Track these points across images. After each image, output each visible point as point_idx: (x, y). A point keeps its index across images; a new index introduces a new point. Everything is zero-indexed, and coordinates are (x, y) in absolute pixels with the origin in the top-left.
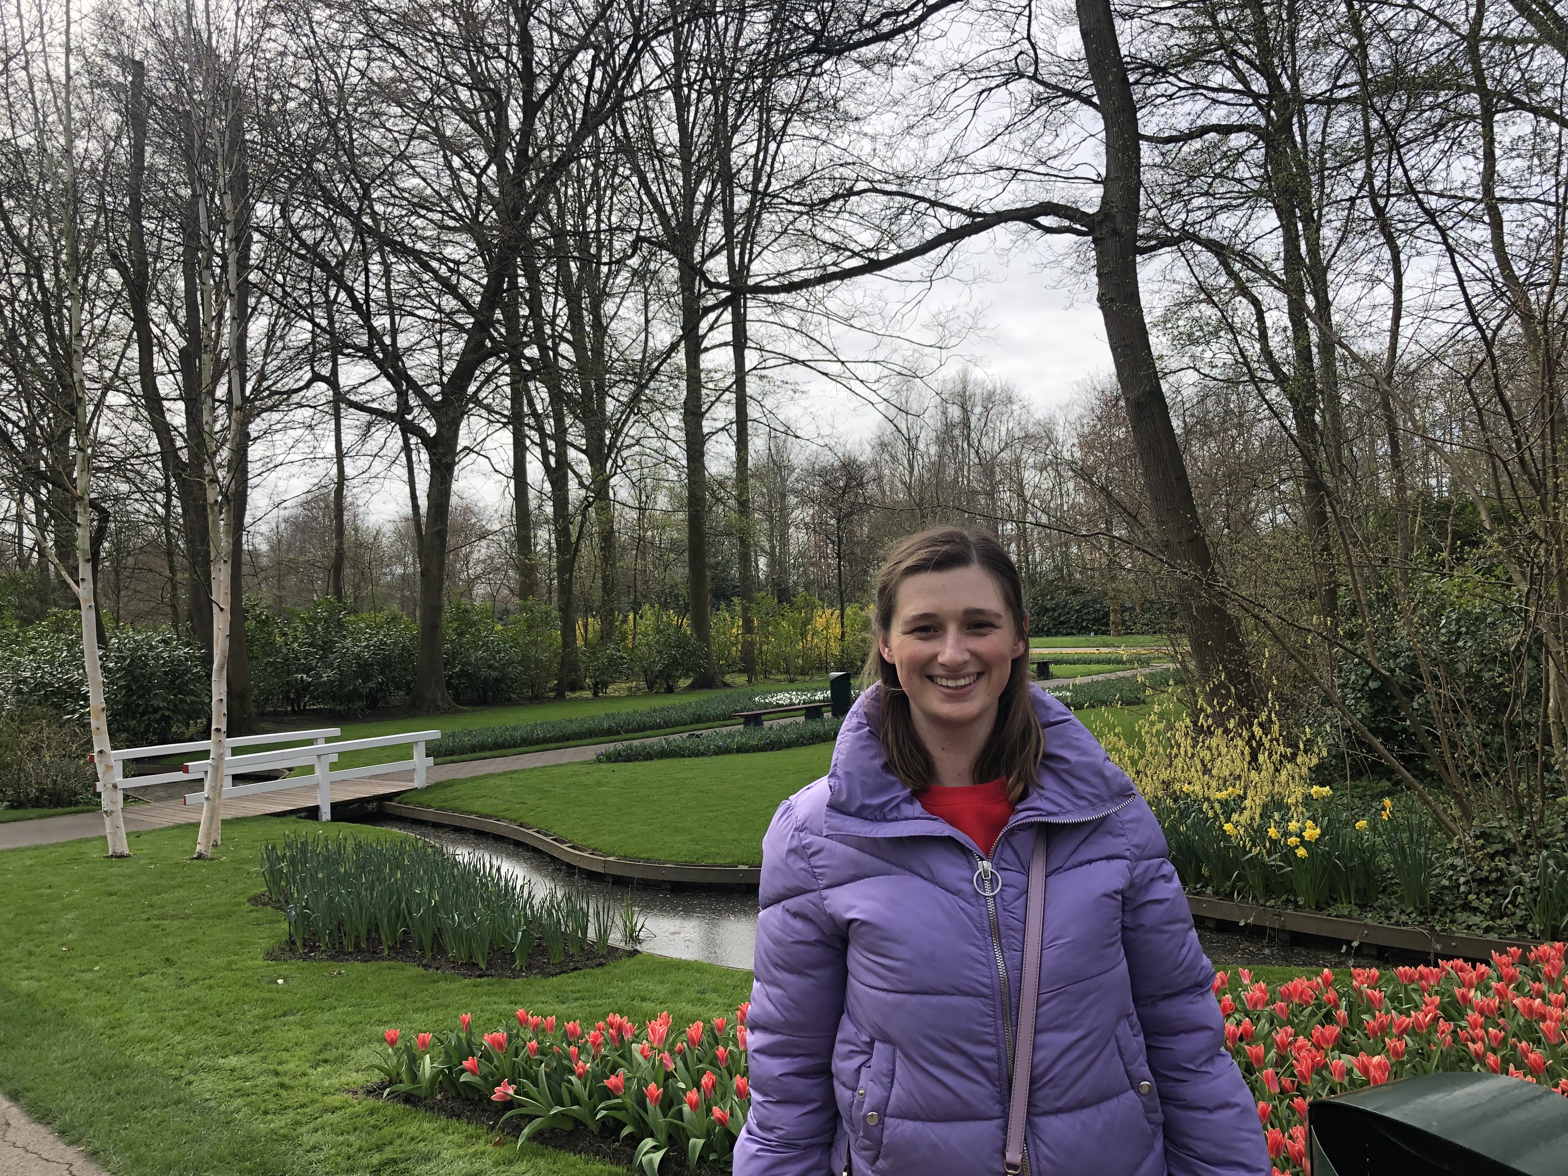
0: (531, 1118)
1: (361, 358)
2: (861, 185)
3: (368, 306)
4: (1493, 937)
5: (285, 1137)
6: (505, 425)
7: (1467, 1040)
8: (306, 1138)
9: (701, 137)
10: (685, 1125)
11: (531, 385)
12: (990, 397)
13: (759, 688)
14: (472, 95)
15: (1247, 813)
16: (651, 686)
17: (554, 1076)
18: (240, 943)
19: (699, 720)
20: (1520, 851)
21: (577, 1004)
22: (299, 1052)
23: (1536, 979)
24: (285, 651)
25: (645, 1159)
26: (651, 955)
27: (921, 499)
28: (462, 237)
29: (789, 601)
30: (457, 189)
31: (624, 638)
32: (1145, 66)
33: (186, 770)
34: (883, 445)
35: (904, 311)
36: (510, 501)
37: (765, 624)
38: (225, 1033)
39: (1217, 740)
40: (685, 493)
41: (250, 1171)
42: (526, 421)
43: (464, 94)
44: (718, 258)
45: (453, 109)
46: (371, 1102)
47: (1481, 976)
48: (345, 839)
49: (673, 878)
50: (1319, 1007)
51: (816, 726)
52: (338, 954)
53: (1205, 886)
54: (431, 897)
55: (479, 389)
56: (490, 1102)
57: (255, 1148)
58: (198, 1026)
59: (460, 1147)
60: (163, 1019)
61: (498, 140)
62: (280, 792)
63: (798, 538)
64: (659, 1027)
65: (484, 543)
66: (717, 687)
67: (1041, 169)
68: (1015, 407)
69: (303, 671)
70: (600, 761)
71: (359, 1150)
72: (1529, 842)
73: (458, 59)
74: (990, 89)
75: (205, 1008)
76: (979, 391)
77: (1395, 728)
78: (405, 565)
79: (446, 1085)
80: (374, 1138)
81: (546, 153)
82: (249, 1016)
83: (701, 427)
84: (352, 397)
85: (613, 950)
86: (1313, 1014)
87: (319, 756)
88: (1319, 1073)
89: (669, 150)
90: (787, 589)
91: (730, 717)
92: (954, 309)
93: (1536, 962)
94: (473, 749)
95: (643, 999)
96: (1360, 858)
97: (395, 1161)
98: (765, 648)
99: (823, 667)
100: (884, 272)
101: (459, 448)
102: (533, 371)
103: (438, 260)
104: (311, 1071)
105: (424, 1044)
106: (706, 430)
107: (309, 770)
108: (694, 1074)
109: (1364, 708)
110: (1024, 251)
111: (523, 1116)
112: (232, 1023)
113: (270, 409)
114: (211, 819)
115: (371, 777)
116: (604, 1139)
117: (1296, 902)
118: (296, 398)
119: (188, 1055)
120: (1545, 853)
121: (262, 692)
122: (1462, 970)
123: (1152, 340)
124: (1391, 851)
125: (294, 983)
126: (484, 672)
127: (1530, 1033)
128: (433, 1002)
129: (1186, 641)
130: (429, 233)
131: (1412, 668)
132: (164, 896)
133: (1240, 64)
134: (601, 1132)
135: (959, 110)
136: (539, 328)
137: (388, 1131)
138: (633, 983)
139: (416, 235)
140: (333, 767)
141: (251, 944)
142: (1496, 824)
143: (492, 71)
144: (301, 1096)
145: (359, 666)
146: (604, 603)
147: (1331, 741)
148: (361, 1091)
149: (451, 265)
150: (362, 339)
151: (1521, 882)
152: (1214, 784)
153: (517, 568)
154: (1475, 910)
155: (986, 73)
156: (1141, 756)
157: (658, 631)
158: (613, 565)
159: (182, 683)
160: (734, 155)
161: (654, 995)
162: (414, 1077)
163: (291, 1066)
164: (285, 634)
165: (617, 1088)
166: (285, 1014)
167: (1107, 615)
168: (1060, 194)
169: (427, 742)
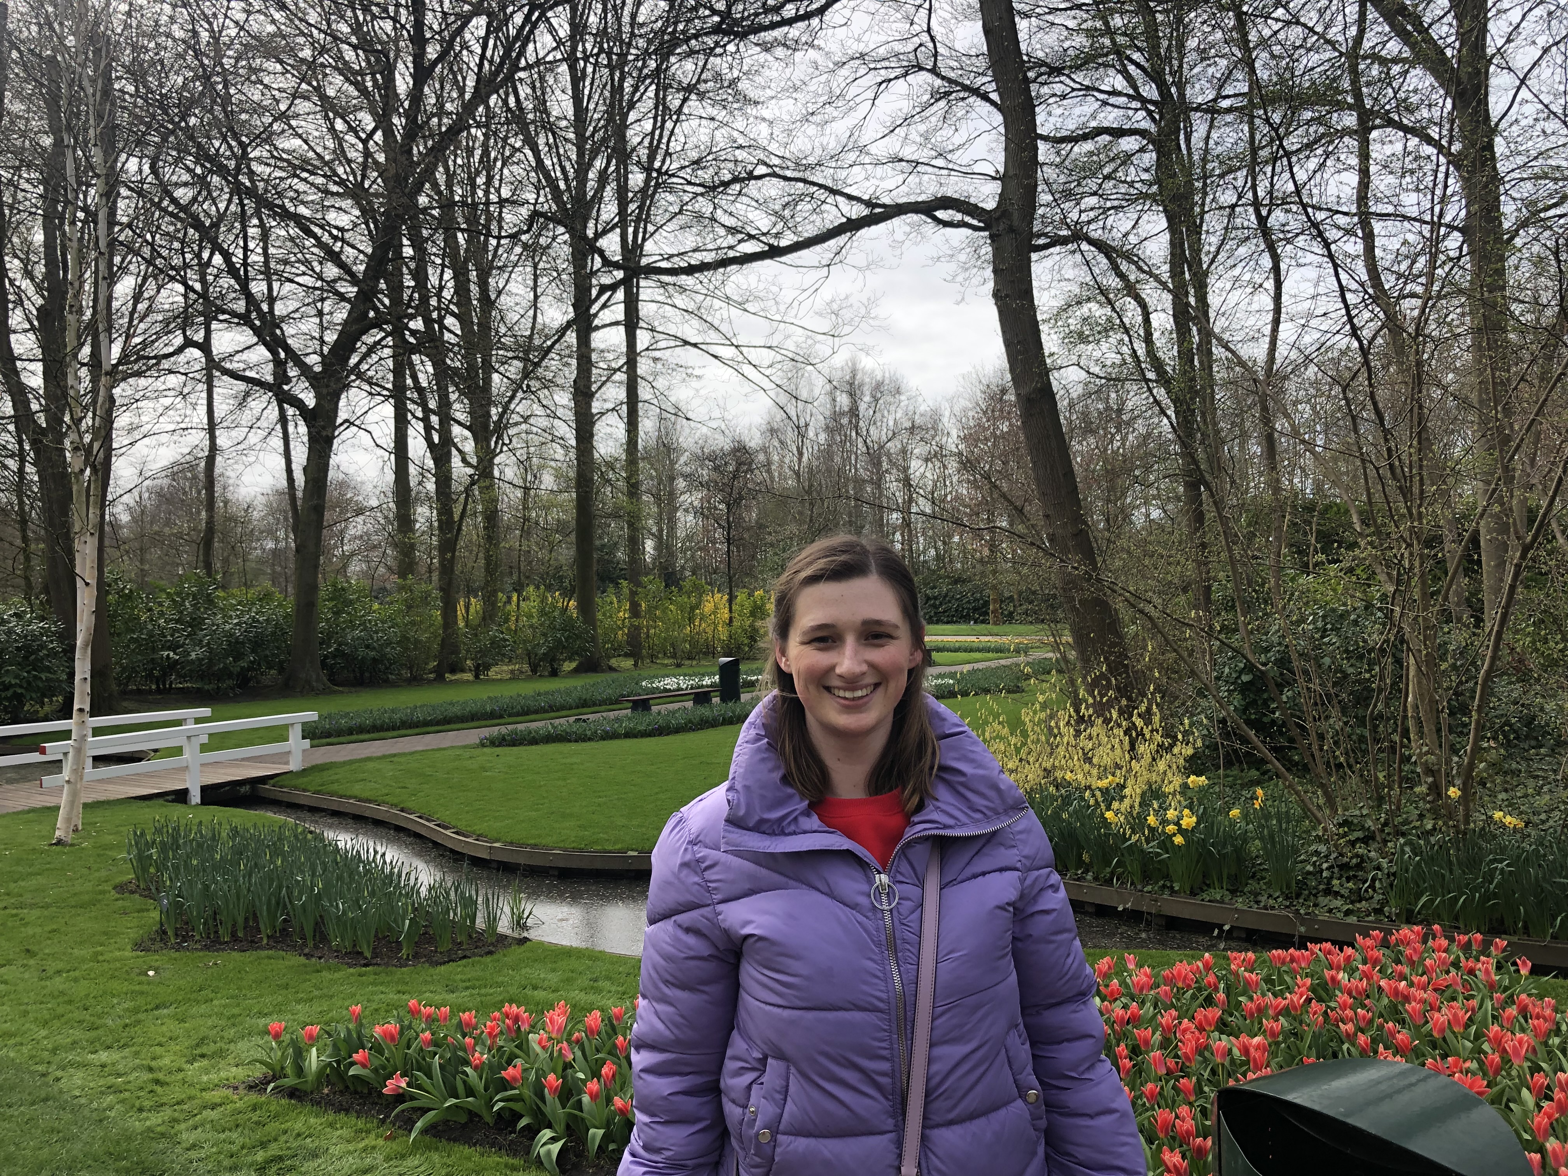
0: (424, 1111)
1: (238, 324)
2: (761, 170)
3: (246, 271)
4: (1352, 919)
5: (163, 1135)
6: (387, 398)
7: (1336, 1020)
8: (184, 1136)
9: (597, 112)
10: (584, 1115)
11: (416, 358)
12: (878, 386)
13: (644, 673)
14: (357, 55)
15: (1127, 802)
16: (534, 669)
17: (449, 1068)
18: (105, 933)
19: (585, 704)
20: (1378, 838)
21: (467, 993)
22: (174, 1047)
23: (1398, 962)
24: (150, 627)
25: (543, 1151)
26: (541, 943)
27: (811, 486)
28: (347, 204)
29: (677, 585)
30: (340, 153)
31: (507, 620)
32: (1041, 66)
33: (43, 751)
34: (773, 431)
35: (801, 298)
36: (390, 477)
37: (650, 609)
38: (93, 1028)
39: (1097, 729)
40: (572, 474)
41: (128, 1171)
42: (409, 394)
43: (349, 54)
44: (610, 235)
45: (336, 68)
46: (254, 1097)
47: (1348, 959)
48: (220, 824)
49: (561, 864)
50: (1199, 989)
51: (704, 711)
52: (213, 943)
53: (1086, 871)
54: (313, 886)
55: (360, 362)
56: (380, 1094)
57: (132, 1147)
58: (63, 1020)
59: (349, 1142)
60: (25, 1014)
61: (386, 104)
62: (149, 775)
63: (686, 521)
64: (558, 1017)
65: (360, 519)
66: (603, 671)
67: (940, 162)
68: (903, 398)
69: (169, 649)
70: (483, 745)
71: (243, 1148)
72: (1387, 830)
73: (342, 17)
74: (890, 80)
75: (70, 1002)
76: (867, 380)
77: (1265, 720)
78: (277, 540)
79: (334, 1079)
80: (258, 1135)
81: (435, 120)
82: (118, 1010)
83: (590, 407)
84: (228, 365)
85: (504, 937)
86: (1194, 997)
87: (189, 737)
88: (1201, 1054)
89: (564, 123)
90: (674, 573)
91: (617, 702)
92: (847, 297)
93: (1397, 945)
94: (350, 731)
95: (535, 988)
96: (1233, 845)
97: (280, 1158)
98: (652, 631)
99: (709, 652)
100: (783, 259)
101: (339, 421)
102: (418, 344)
103: (322, 227)
104: (187, 1066)
105: (311, 1037)
106: (594, 411)
107: (177, 751)
108: (593, 1064)
109: (1237, 700)
110: (916, 244)
111: (415, 1109)
112: (99, 1017)
113: (139, 374)
114: (72, 803)
115: (243, 759)
116: (500, 1131)
117: (1172, 888)
118: (165, 364)
119: (54, 1051)
120: (1402, 840)
121: (124, 669)
122: (1330, 953)
123: (1044, 337)
124: (1262, 839)
125: (167, 974)
126: (362, 652)
127: (1395, 1013)
128: (316, 993)
129: (1067, 632)
130: (310, 198)
131: (1283, 662)
132: (23, 884)
133: (1131, 68)
134: (496, 1123)
135: (858, 100)
136: (425, 299)
137: (273, 1127)
138: (523, 971)
139: (297, 199)
140: (204, 748)
141: (118, 934)
142: (1357, 813)
143: (379, 32)
144: (178, 1093)
145: (230, 644)
146: (487, 583)
147: (1205, 732)
148: (242, 1087)
149: (335, 232)
150: (240, 306)
151: (1379, 868)
152: (1095, 772)
153: (395, 545)
154: (1337, 894)
155: (886, 64)
156: (1024, 744)
157: (542, 613)
158: (497, 545)
159: (36, 659)
160: (630, 133)
161: (546, 983)
162: (300, 1071)
163: (166, 1061)
164: (150, 610)
165: (515, 1079)
166: (157, 1007)
167: (986, 604)
168: (955, 187)
169: (303, 724)
